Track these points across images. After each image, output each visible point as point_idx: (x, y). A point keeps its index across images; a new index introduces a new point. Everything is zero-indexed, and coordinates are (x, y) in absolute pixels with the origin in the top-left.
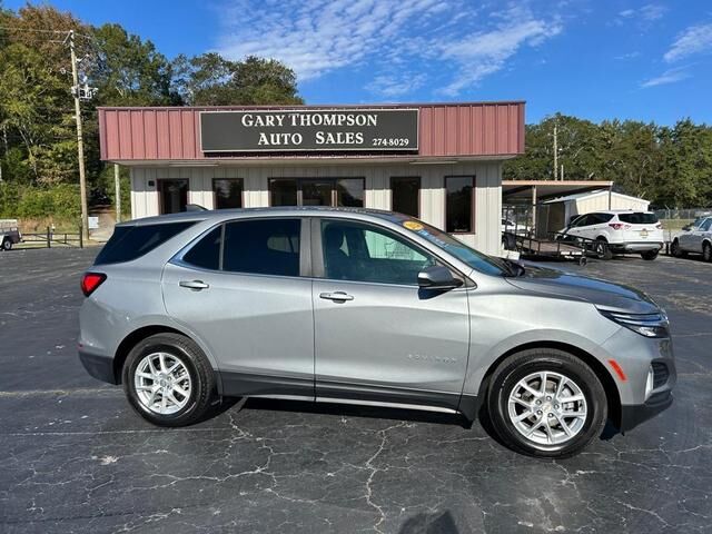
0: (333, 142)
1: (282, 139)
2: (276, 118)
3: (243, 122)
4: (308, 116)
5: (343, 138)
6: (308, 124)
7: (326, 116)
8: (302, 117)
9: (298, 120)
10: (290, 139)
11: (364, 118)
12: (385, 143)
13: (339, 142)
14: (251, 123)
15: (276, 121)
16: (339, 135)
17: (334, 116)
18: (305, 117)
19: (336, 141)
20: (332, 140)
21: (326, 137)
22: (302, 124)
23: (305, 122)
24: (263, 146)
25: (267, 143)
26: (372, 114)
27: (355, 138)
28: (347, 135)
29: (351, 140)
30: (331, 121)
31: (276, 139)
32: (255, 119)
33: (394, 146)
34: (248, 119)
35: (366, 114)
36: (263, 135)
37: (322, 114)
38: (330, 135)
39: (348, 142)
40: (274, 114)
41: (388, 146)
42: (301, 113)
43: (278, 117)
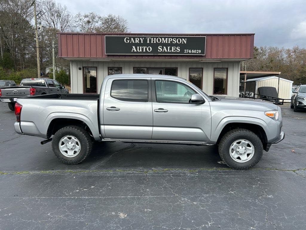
0: (166, 51)
1: (143, 49)
2: (140, 39)
3: (125, 41)
4: (155, 39)
5: (171, 49)
6: (155, 42)
7: (163, 39)
8: (152, 39)
9: (150, 40)
10: (146, 49)
11: (181, 40)
12: (190, 51)
13: (169, 51)
14: (128, 41)
15: (140, 41)
16: (169, 48)
17: (167, 39)
18: (154, 39)
19: (167, 50)
20: (166, 50)
21: (163, 48)
22: (152, 42)
23: (153, 41)
24: (134, 52)
25: (135, 51)
26: (184, 38)
27: (176, 49)
28: (173, 48)
29: (174, 50)
30: (165, 41)
31: (140, 49)
32: (130, 40)
33: (194, 53)
34: (127, 39)
35: (181, 38)
36: (134, 47)
37: (161, 38)
38: (165, 48)
39: (173, 51)
40: (139, 37)
41: (191, 53)
42: (151, 37)
43: (141, 39)
